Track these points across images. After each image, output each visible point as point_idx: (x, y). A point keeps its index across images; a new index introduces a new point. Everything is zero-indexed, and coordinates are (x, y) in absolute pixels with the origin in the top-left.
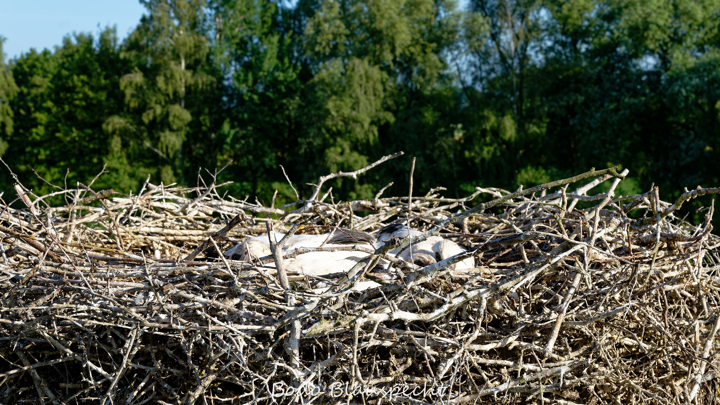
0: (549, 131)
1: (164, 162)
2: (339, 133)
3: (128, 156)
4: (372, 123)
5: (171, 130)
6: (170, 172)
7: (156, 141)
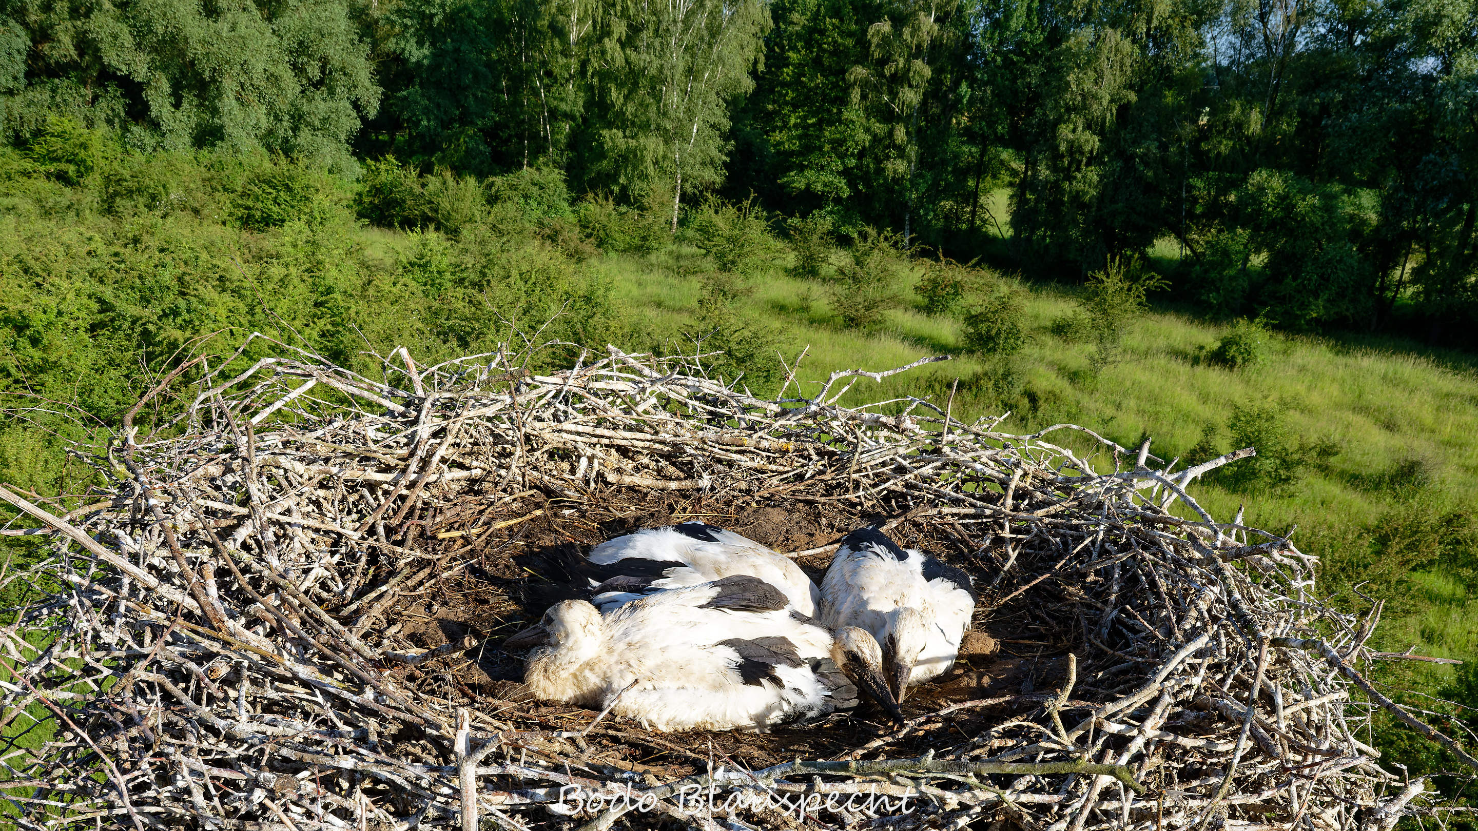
0: (1299, 131)
1: (899, 118)
2: (1075, 109)
3: (866, 109)
4: (1112, 101)
5: (910, 86)
6: (903, 130)
7: (894, 95)
